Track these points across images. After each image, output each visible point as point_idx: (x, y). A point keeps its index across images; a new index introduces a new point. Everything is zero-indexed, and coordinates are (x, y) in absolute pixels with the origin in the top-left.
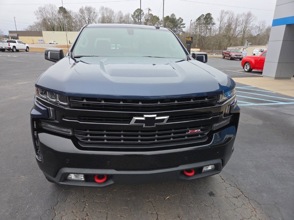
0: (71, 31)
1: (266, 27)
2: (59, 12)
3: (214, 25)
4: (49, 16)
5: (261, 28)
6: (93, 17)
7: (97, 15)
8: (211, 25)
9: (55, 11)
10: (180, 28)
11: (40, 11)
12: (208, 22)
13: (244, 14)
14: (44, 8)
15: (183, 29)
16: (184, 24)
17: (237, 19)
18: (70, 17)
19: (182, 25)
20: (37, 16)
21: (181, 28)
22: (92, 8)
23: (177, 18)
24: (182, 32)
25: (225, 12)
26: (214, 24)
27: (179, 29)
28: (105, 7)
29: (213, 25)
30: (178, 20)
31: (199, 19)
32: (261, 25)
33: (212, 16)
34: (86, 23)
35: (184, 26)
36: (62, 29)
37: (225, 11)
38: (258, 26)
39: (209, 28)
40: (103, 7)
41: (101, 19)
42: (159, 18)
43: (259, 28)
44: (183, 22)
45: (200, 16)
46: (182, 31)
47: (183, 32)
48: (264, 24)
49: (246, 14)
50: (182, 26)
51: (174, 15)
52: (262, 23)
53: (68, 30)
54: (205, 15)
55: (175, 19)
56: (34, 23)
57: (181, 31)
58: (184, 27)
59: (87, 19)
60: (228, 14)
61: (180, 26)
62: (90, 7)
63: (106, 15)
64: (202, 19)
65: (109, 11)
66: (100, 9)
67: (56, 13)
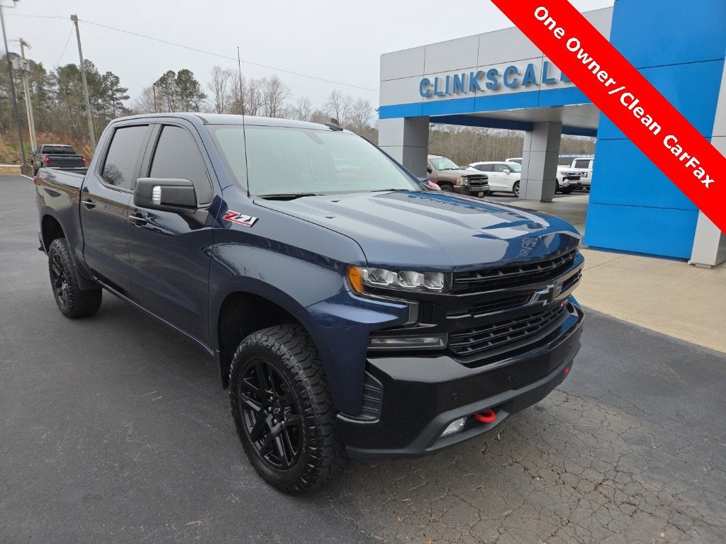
1: (312, 112)
3: (204, 100)
5: (303, 113)
8: (195, 98)
10: (113, 100)
12: (188, 92)
13: (264, 80)
15: (122, 101)
16: (125, 91)
17: (252, 90)
19: (118, 90)
21: (118, 99)
23: (102, 73)
24: (121, 110)
25: (224, 73)
26: (202, 96)
27: (112, 102)
29: (203, 98)
30: (105, 78)
31: (163, 80)
32: (302, 107)
33: (196, 77)
35: (125, 94)
37: (223, 69)
38: (297, 108)
39: (194, 105)
42: (44, 67)
43: (300, 113)
44: (121, 85)
45: (164, 75)
46: (122, 108)
47: (125, 109)
48: (307, 105)
49: (269, 80)
50: (118, 95)
51: (90, 63)
52: (303, 103)
54: (177, 74)
55: (96, 74)
57: (120, 108)
58: (127, 98)
60: (230, 77)
61: (113, 94)
64: (169, 81)
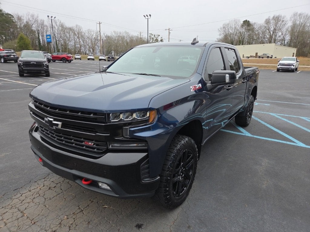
0: (250, 44)
2: (242, 26)
4: (231, 31)
6: (280, 26)
7: (285, 24)
9: (239, 26)
11: (224, 27)
14: (228, 24)
18: (253, 30)
20: (220, 33)
22: (281, 16)
28: (299, 13)
34: (270, 34)
36: (241, 43)
40: (297, 13)
41: (290, 28)
53: (248, 43)
56: (217, 40)
59: (272, 29)
62: (279, 16)
63: (298, 22)
65: (304, 17)
66: (292, 16)
67: (239, 27)
